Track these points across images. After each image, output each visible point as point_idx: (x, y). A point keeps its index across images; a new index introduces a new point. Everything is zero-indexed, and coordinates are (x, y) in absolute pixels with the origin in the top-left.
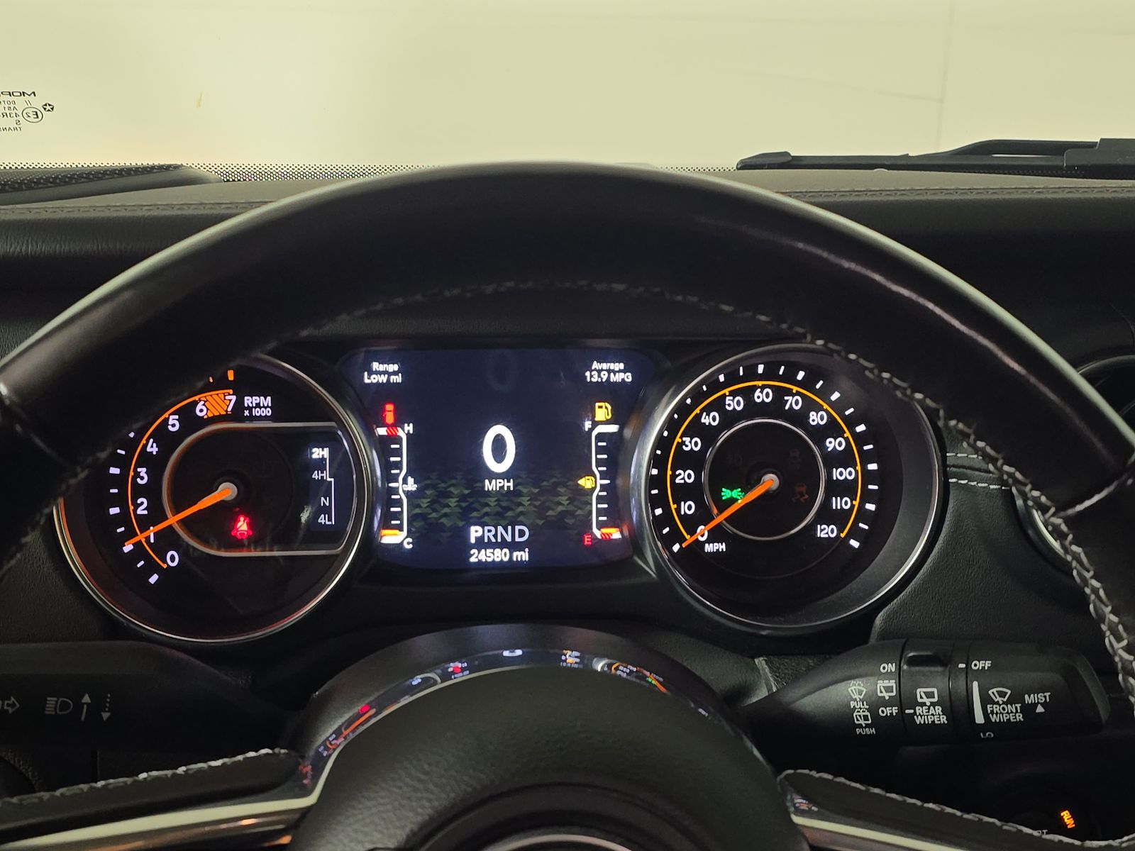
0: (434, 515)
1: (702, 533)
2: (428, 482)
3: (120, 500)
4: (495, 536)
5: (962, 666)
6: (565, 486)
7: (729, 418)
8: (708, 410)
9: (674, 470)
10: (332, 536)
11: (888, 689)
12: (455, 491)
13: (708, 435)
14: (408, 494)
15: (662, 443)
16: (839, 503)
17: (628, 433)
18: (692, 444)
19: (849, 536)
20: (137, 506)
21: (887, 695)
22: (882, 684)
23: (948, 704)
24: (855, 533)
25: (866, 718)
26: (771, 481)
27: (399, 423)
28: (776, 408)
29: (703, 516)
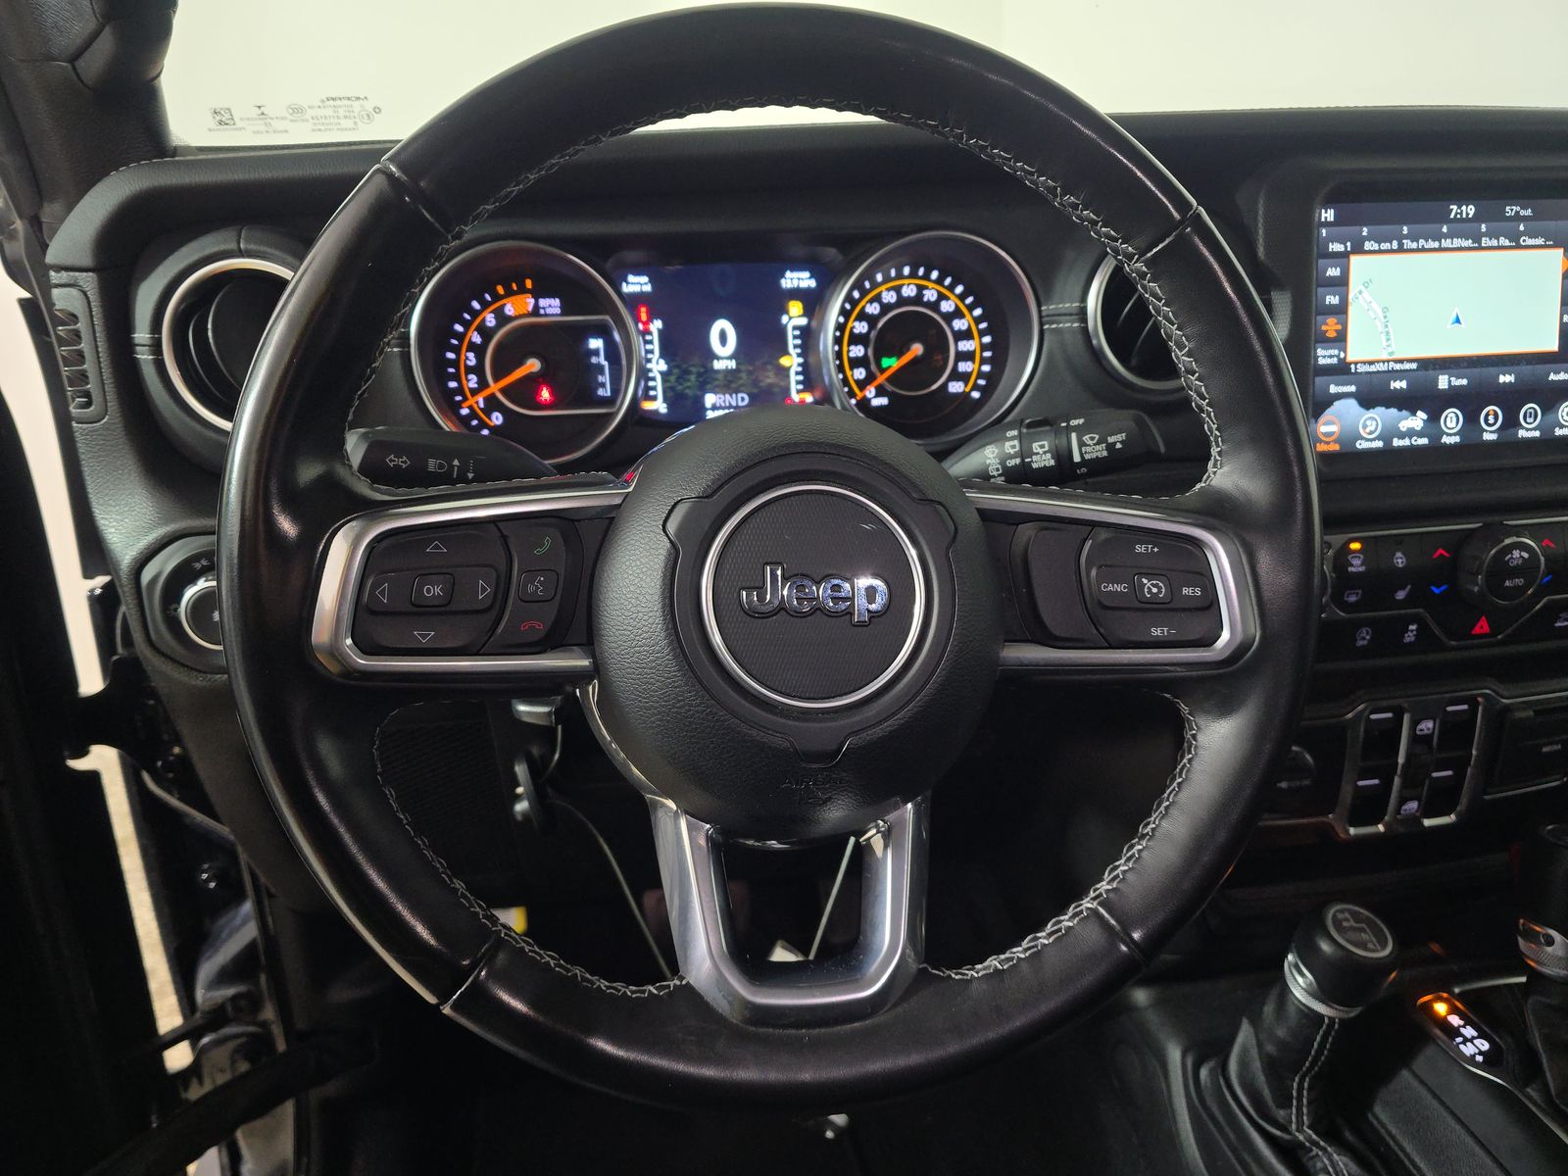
0: (680, 388)
1: (871, 392)
2: (675, 363)
3: (456, 377)
4: (724, 401)
5: (1064, 424)
6: (771, 363)
7: (886, 308)
8: (871, 301)
9: (849, 345)
10: (609, 401)
11: (1013, 447)
12: (693, 369)
13: (872, 320)
14: (661, 373)
15: (840, 327)
16: (964, 367)
17: (814, 324)
18: (861, 328)
19: (973, 389)
20: (468, 381)
21: (1012, 451)
22: (1008, 444)
23: (1054, 451)
24: (976, 387)
25: (998, 470)
26: (917, 349)
27: (650, 320)
28: (918, 300)
29: (870, 378)
